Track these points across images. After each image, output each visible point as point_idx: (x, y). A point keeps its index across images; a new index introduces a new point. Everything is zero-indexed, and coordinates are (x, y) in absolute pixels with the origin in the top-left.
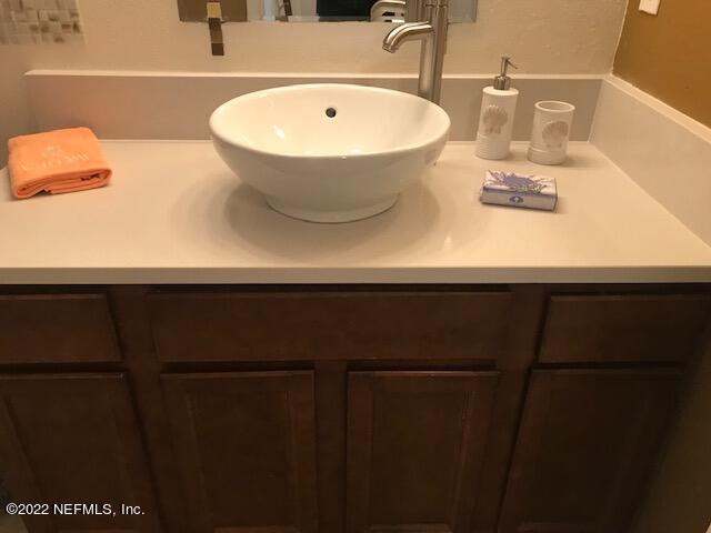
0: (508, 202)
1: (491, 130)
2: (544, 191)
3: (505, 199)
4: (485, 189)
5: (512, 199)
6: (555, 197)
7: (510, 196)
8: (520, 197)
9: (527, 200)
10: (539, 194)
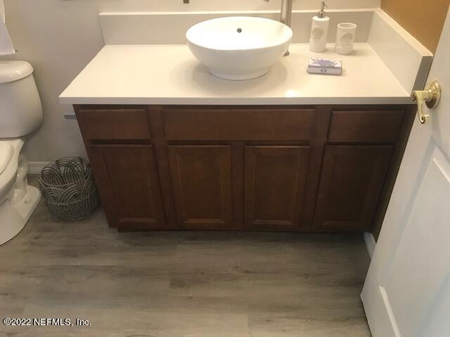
0: (320, 72)
1: (316, 38)
2: (336, 66)
3: (319, 70)
4: (309, 66)
5: (322, 71)
6: (341, 68)
7: (321, 69)
8: (325, 69)
9: (329, 71)
10: (333, 67)
